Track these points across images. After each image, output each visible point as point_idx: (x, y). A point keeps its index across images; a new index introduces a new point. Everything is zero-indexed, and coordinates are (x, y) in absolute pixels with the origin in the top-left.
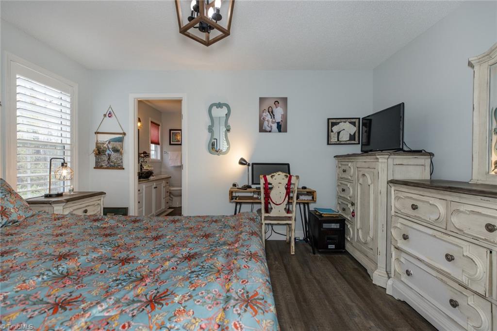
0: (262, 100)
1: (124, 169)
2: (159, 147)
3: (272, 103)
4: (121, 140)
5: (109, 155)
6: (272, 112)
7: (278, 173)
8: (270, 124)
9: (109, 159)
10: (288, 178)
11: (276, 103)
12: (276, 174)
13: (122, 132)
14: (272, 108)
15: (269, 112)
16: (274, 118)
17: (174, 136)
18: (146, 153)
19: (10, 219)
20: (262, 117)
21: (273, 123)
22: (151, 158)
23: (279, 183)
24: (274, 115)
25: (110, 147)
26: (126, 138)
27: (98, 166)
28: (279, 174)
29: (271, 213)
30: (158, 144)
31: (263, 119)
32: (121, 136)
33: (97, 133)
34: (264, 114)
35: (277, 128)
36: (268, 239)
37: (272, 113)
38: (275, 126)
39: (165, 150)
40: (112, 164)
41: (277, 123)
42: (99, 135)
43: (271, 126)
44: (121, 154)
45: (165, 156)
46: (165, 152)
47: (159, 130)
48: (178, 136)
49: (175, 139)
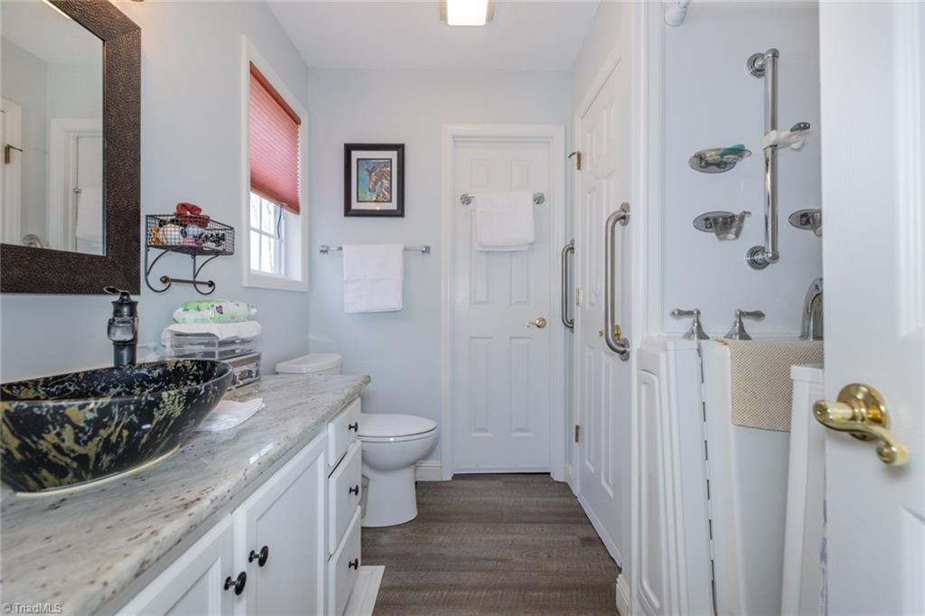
22: (254, 266)
39: (322, 239)
46: (321, 249)
47: (297, 142)
48: (381, 176)
49: (370, 190)
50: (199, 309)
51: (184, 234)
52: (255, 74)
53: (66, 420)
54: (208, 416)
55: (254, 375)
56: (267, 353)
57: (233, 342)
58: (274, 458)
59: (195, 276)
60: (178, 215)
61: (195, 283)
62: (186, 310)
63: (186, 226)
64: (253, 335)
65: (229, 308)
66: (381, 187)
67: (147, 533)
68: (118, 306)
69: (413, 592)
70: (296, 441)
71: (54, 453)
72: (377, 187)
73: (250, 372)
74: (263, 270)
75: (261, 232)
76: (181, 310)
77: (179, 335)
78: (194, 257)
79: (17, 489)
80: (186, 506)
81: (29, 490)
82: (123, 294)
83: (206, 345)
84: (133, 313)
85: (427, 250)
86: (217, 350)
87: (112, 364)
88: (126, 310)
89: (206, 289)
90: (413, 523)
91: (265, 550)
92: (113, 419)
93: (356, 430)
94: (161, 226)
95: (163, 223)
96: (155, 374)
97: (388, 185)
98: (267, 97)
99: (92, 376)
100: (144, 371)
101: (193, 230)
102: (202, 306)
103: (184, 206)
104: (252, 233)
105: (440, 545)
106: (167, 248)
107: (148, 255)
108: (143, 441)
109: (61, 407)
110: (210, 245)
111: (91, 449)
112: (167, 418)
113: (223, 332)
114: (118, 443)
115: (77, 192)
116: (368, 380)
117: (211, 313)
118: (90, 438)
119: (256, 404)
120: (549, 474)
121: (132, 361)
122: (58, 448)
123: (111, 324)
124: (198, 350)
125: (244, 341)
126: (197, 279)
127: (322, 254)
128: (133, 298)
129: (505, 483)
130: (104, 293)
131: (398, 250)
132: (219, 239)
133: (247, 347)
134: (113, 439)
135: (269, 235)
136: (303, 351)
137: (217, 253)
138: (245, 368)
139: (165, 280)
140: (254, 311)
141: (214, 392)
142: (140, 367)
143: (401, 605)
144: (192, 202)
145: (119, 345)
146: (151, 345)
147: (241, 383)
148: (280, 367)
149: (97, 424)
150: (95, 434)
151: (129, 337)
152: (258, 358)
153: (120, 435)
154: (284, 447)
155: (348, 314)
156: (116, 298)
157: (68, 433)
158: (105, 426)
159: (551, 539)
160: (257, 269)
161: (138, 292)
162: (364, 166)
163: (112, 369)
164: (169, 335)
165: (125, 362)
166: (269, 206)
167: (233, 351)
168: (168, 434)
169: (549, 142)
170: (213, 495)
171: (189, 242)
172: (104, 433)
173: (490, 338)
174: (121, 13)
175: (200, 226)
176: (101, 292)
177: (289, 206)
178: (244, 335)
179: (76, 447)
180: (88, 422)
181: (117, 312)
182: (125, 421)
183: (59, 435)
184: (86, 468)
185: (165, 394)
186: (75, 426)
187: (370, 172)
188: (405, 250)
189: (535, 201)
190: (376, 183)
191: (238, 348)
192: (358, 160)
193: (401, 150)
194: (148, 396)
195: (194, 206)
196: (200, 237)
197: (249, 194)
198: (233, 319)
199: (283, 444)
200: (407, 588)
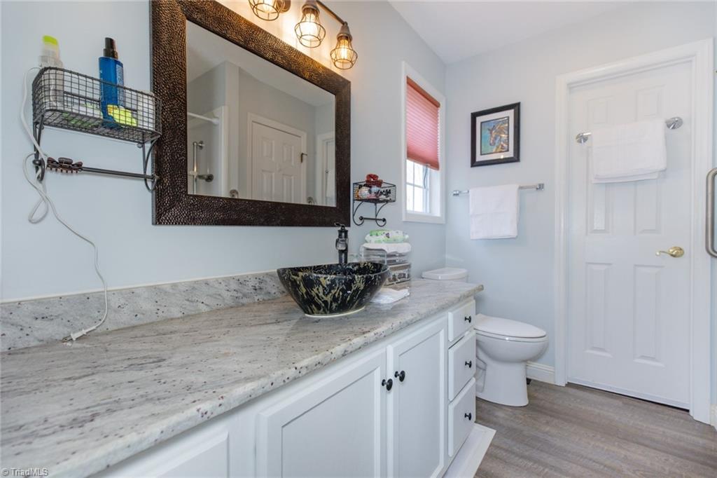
2: (436, 175)
17: (486, 133)
18: (379, 184)
22: (409, 208)
30: (434, 164)
39: (456, 185)
45: (457, 203)
46: (455, 193)
47: (437, 120)
48: (500, 131)
49: (491, 144)
50: (377, 235)
51: (370, 191)
52: (410, 83)
53: (320, 283)
54: (376, 294)
55: (407, 276)
56: (416, 264)
57: (395, 256)
58: (409, 322)
59: (376, 216)
60: (367, 181)
61: (376, 220)
62: (371, 235)
63: (371, 187)
64: (407, 251)
65: (393, 234)
66: (500, 140)
67: (347, 339)
68: (340, 232)
69: (517, 458)
70: (423, 316)
71: (316, 297)
72: (497, 141)
73: (404, 274)
74: (416, 210)
75: (414, 185)
76: (368, 235)
77: (368, 249)
78: (376, 205)
79: (305, 313)
80: (364, 333)
81: (309, 314)
82: (343, 226)
83: (381, 256)
84: (346, 236)
85: (541, 187)
86: (386, 259)
87: (338, 263)
88: (343, 234)
89: (381, 223)
90: (522, 409)
91: (403, 373)
92: (336, 285)
93: (470, 321)
94: (359, 188)
95: (360, 187)
96: (355, 268)
97: (506, 138)
98: (418, 97)
99: (330, 267)
100: (351, 267)
101: (375, 189)
102: (379, 233)
103: (370, 176)
104: (408, 186)
105: (547, 433)
106: (363, 200)
107: (354, 205)
108: (348, 299)
109: (319, 277)
110: (383, 197)
111: (329, 299)
112: (358, 289)
113: (390, 248)
114: (338, 297)
115: (327, 173)
116: (481, 288)
117: (383, 237)
118: (328, 293)
119: (405, 292)
120: (688, 411)
121: (346, 262)
122: (317, 295)
123: (337, 241)
124: (377, 259)
125: (401, 255)
126: (377, 218)
127: (455, 197)
128: (346, 228)
129: (623, 403)
130: (335, 226)
131: (514, 188)
132: (388, 193)
133: (403, 259)
134: (337, 295)
135: (419, 187)
136: (442, 265)
137: (387, 201)
138: (402, 272)
139: (362, 218)
140: (407, 236)
141: (379, 279)
142: (349, 264)
143: (506, 462)
144: (374, 173)
145: (341, 252)
146: (355, 254)
147: (399, 281)
148: (425, 274)
149: (331, 287)
150: (330, 292)
151: (344, 248)
152: (409, 266)
153: (339, 294)
154: (415, 318)
155: (472, 240)
156: (340, 228)
157: (321, 289)
158: (334, 289)
159: (677, 471)
160: (411, 209)
161: (349, 226)
162: (486, 127)
163: (338, 265)
164: (363, 250)
165: (343, 262)
166: (419, 168)
167: (395, 261)
168: (358, 298)
169: (691, 61)
170: (376, 331)
171: (373, 196)
172: (333, 292)
173: (610, 264)
174: (342, 78)
175: (378, 186)
176: (333, 226)
177: (432, 165)
178: (401, 251)
179: (323, 296)
180: (327, 285)
181: (340, 236)
182: (341, 288)
183: (318, 289)
184: (327, 308)
185: (356, 277)
186: (323, 287)
187: (491, 131)
188: (521, 188)
189: (669, 126)
190: (495, 138)
191: (397, 259)
192: (482, 123)
193: (517, 108)
194: (349, 277)
195: (374, 176)
196: (378, 193)
197: (406, 161)
198: (395, 241)
199: (415, 316)
200: (514, 453)
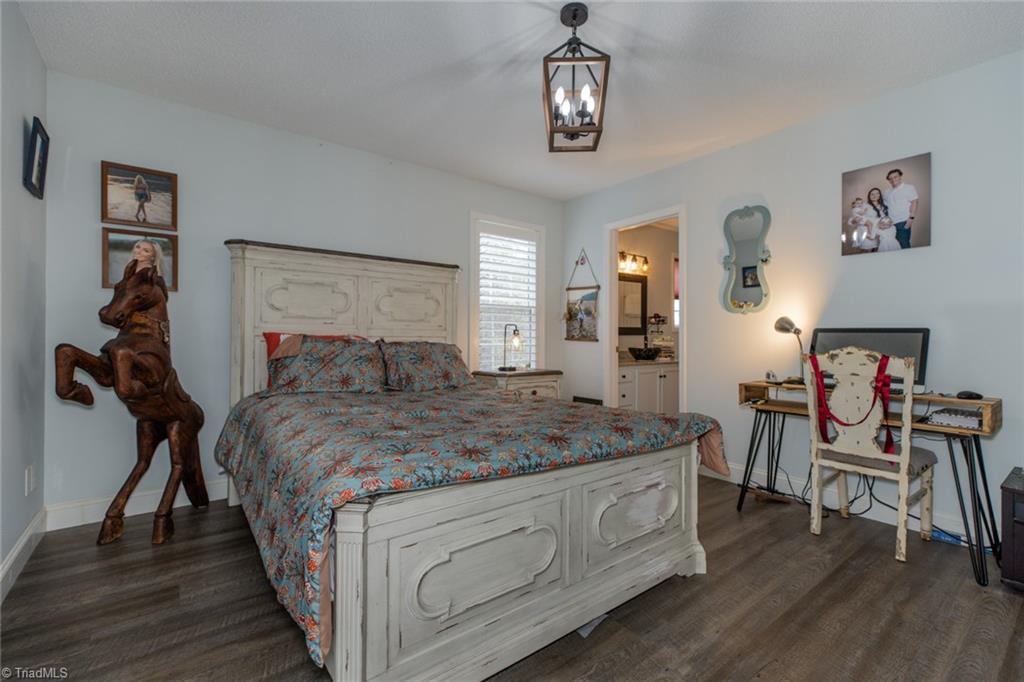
0: (849, 178)
1: (597, 340)
3: (879, 179)
4: (594, 297)
5: (582, 320)
6: (881, 201)
7: (846, 350)
8: (875, 231)
9: (581, 326)
10: (878, 364)
11: (893, 175)
12: (842, 353)
13: (595, 284)
14: (880, 193)
15: (870, 202)
16: (887, 214)
19: (452, 383)
20: (851, 220)
21: (882, 226)
22: (670, 325)
23: (853, 374)
24: (886, 208)
25: (582, 308)
26: (601, 292)
27: (570, 337)
28: (849, 353)
29: (835, 443)
31: (854, 222)
32: (594, 291)
33: (569, 289)
34: (857, 210)
35: (897, 238)
36: (862, 516)
37: (880, 204)
38: (889, 236)
40: (584, 333)
41: (895, 225)
42: (571, 292)
43: (878, 237)
44: (594, 318)
51: (656, 320)
59: (658, 330)
60: (655, 316)
64: (672, 346)
65: (666, 338)
76: (655, 338)
78: (658, 325)
89: (660, 333)
95: (652, 318)
106: (653, 324)
107: (649, 326)
115: (637, 316)
117: (661, 339)
132: (663, 320)
137: (663, 324)
139: (653, 331)
175: (659, 318)
176: (641, 335)
195: (658, 314)
198: (667, 341)
